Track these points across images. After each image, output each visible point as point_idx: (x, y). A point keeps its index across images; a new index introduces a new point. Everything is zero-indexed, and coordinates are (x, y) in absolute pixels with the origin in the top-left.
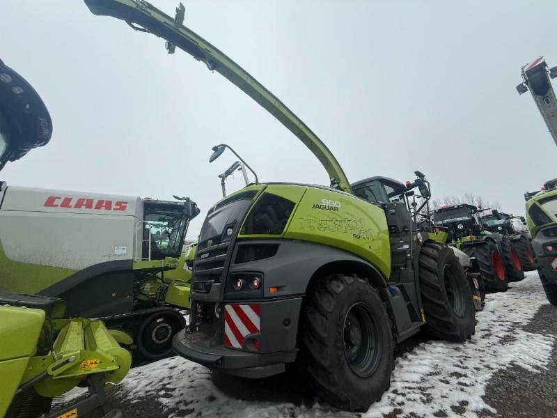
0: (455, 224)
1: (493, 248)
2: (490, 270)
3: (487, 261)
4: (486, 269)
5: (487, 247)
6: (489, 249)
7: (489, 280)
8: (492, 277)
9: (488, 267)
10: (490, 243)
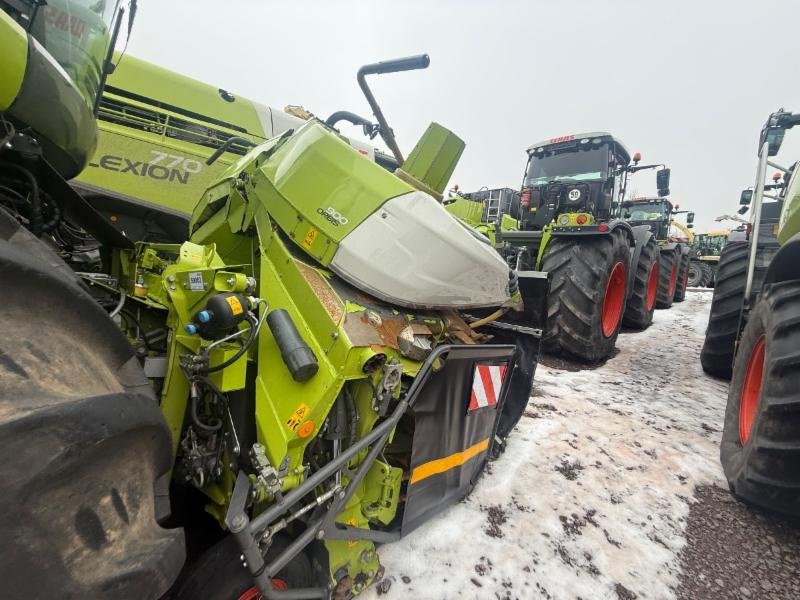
0: (565, 189)
1: (621, 255)
2: (589, 312)
3: (593, 286)
4: (579, 307)
5: (608, 249)
6: (611, 257)
7: (576, 336)
8: (585, 330)
9: (587, 305)
10: (621, 240)
